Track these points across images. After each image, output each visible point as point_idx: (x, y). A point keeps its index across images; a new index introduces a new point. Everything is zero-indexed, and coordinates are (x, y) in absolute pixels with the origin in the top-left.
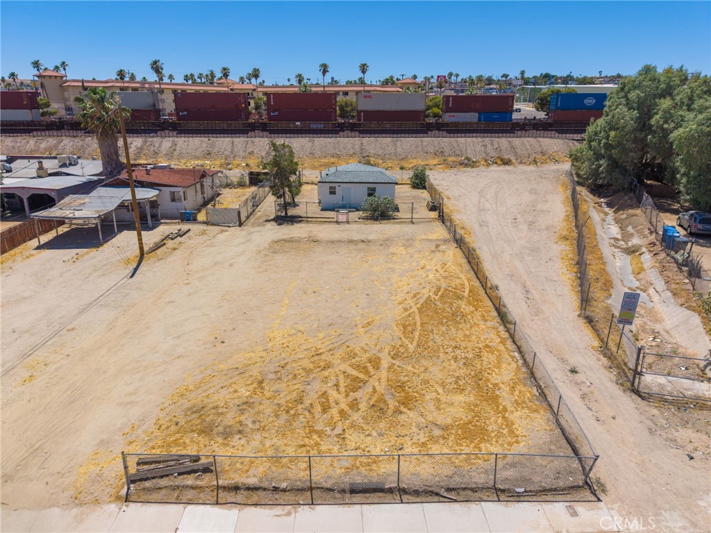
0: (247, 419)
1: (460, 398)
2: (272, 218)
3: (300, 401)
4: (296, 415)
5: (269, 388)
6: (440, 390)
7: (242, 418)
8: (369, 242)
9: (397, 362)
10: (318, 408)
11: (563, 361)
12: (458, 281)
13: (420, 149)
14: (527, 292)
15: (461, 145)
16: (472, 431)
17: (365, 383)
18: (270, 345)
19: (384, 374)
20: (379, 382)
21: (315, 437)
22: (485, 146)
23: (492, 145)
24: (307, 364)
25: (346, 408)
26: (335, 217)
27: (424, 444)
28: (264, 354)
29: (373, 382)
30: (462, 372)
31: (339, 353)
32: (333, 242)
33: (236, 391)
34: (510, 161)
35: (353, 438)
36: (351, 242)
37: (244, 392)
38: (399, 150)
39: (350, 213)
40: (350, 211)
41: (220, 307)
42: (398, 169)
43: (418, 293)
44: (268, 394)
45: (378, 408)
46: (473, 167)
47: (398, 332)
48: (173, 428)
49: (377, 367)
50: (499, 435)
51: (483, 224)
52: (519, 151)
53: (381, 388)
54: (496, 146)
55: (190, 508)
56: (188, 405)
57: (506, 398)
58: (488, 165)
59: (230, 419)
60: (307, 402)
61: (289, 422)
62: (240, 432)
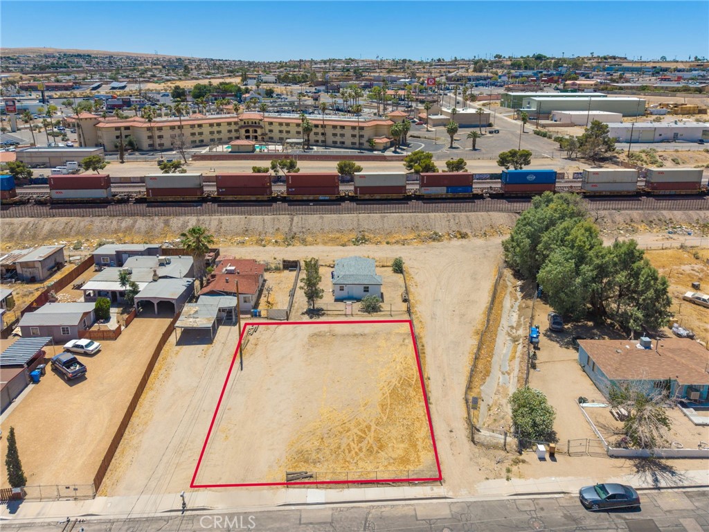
0: (320, 456)
1: (402, 446)
2: (305, 310)
3: (339, 448)
4: (339, 454)
5: (326, 441)
6: (395, 442)
7: (318, 456)
8: (365, 335)
9: (378, 428)
10: (347, 451)
11: (449, 425)
12: (411, 372)
13: (401, 224)
14: (445, 380)
15: (431, 221)
16: (404, 460)
17: (365, 438)
18: (322, 418)
19: (372, 434)
20: (370, 438)
21: (347, 463)
22: (449, 221)
23: (454, 220)
24: (339, 428)
25: (358, 451)
26: (344, 309)
27: (386, 466)
28: (320, 423)
29: (368, 438)
30: (404, 433)
31: (353, 423)
32: (344, 335)
33: (313, 443)
34: (467, 234)
35: (361, 464)
36: (355, 335)
37: (317, 444)
38: (386, 225)
39: (354, 304)
41: (294, 393)
42: (385, 243)
43: (390, 382)
44: (326, 445)
45: (370, 450)
46: (439, 241)
47: (379, 410)
48: (293, 460)
49: (369, 431)
50: (414, 461)
51: (433, 317)
52: (474, 225)
53: (371, 441)
54: (457, 220)
55: (309, 490)
56: (296, 450)
57: (420, 445)
58: (450, 239)
59: (314, 456)
60: (342, 448)
61: (337, 457)
62: (319, 462)
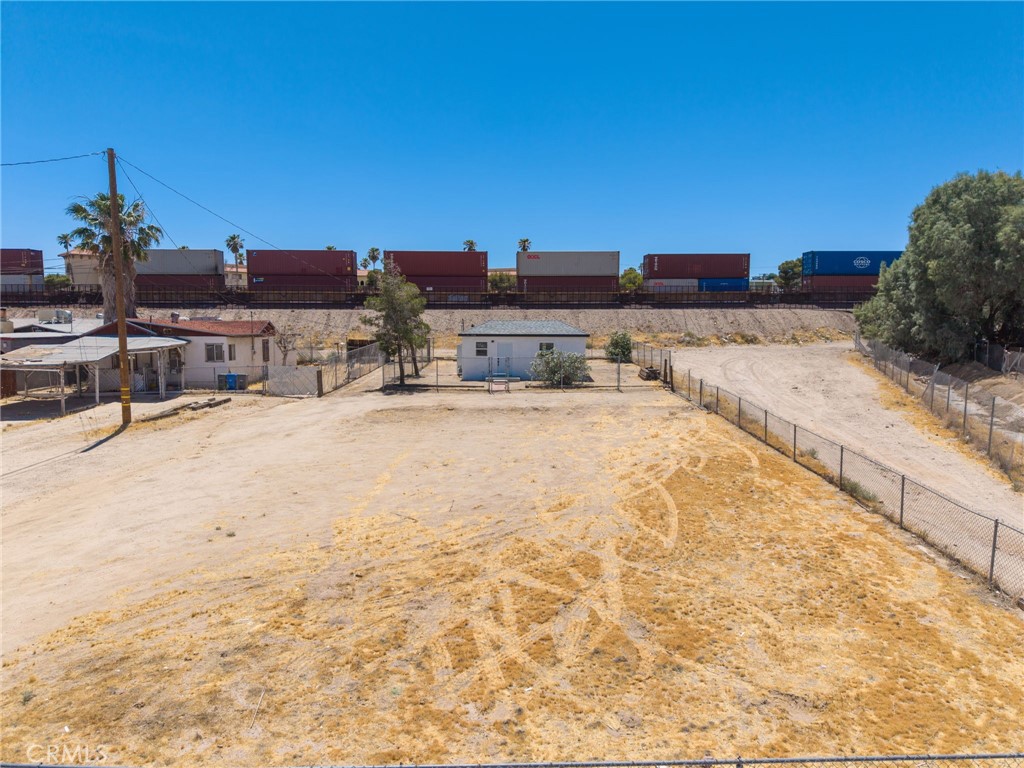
0: (236, 685)
2: (378, 387)
4: (379, 675)
5: (316, 616)
6: (768, 618)
8: (548, 409)
10: (444, 659)
12: (731, 450)
15: (677, 318)
16: (909, 713)
17: (568, 603)
18: (338, 539)
19: (613, 587)
20: (605, 603)
22: (714, 319)
23: (726, 318)
26: (486, 386)
28: (320, 554)
29: (589, 601)
30: (807, 583)
31: (499, 551)
33: (228, 623)
34: (756, 338)
36: (514, 410)
37: (249, 625)
40: (510, 381)
41: (247, 485)
43: (657, 466)
44: (311, 628)
45: (613, 658)
46: (699, 345)
47: (629, 518)
52: (767, 326)
54: (731, 319)
57: (955, 634)
58: (723, 343)
59: (187, 685)
60: (415, 645)
61: (358, 692)
62: (203, 720)
